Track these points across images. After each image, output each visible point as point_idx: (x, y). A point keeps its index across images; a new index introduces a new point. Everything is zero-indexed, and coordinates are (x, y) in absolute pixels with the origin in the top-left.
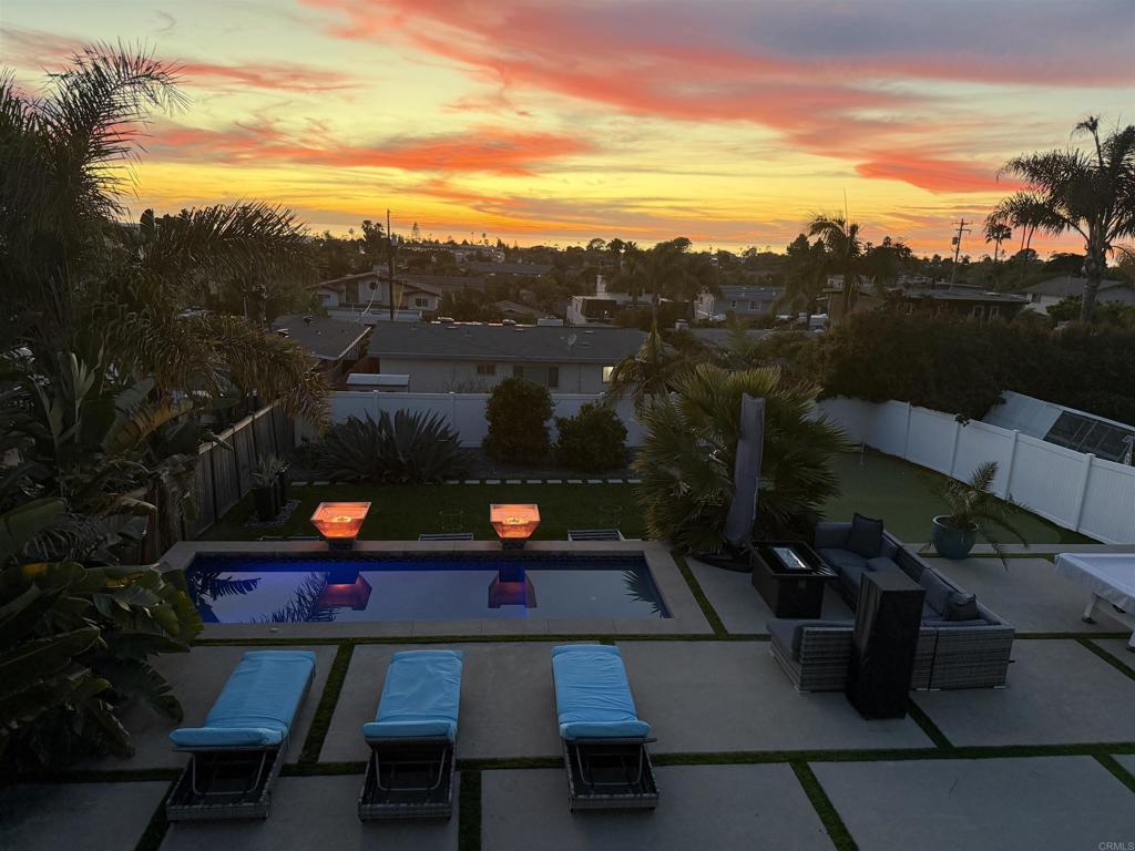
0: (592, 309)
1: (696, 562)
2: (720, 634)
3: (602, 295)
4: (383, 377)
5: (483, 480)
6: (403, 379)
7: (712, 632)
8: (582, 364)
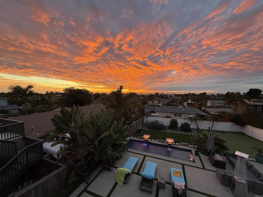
0: (188, 104)
1: (201, 153)
2: (204, 168)
3: (190, 102)
4: (156, 114)
5: (168, 131)
6: (158, 114)
7: (202, 167)
8: (185, 113)
